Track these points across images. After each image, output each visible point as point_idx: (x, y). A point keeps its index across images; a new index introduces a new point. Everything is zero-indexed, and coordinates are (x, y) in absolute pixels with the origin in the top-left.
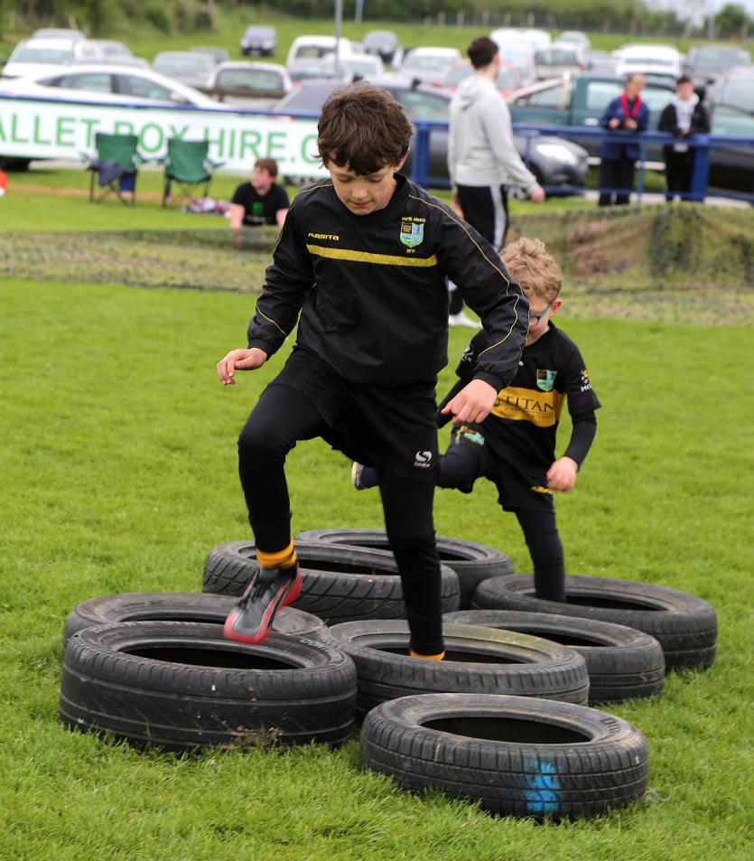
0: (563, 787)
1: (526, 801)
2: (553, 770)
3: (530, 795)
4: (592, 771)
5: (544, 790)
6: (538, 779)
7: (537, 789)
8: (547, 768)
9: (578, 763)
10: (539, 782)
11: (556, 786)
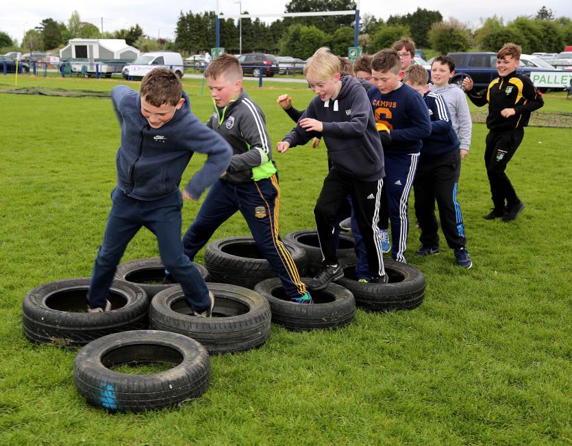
0: (118, 398)
1: (102, 402)
2: (112, 389)
3: (103, 399)
4: (133, 392)
5: (109, 399)
6: (106, 393)
7: (106, 397)
8: (110, 388)
9: (126, 387)
10: (106, 394)
11: (114, 397)
